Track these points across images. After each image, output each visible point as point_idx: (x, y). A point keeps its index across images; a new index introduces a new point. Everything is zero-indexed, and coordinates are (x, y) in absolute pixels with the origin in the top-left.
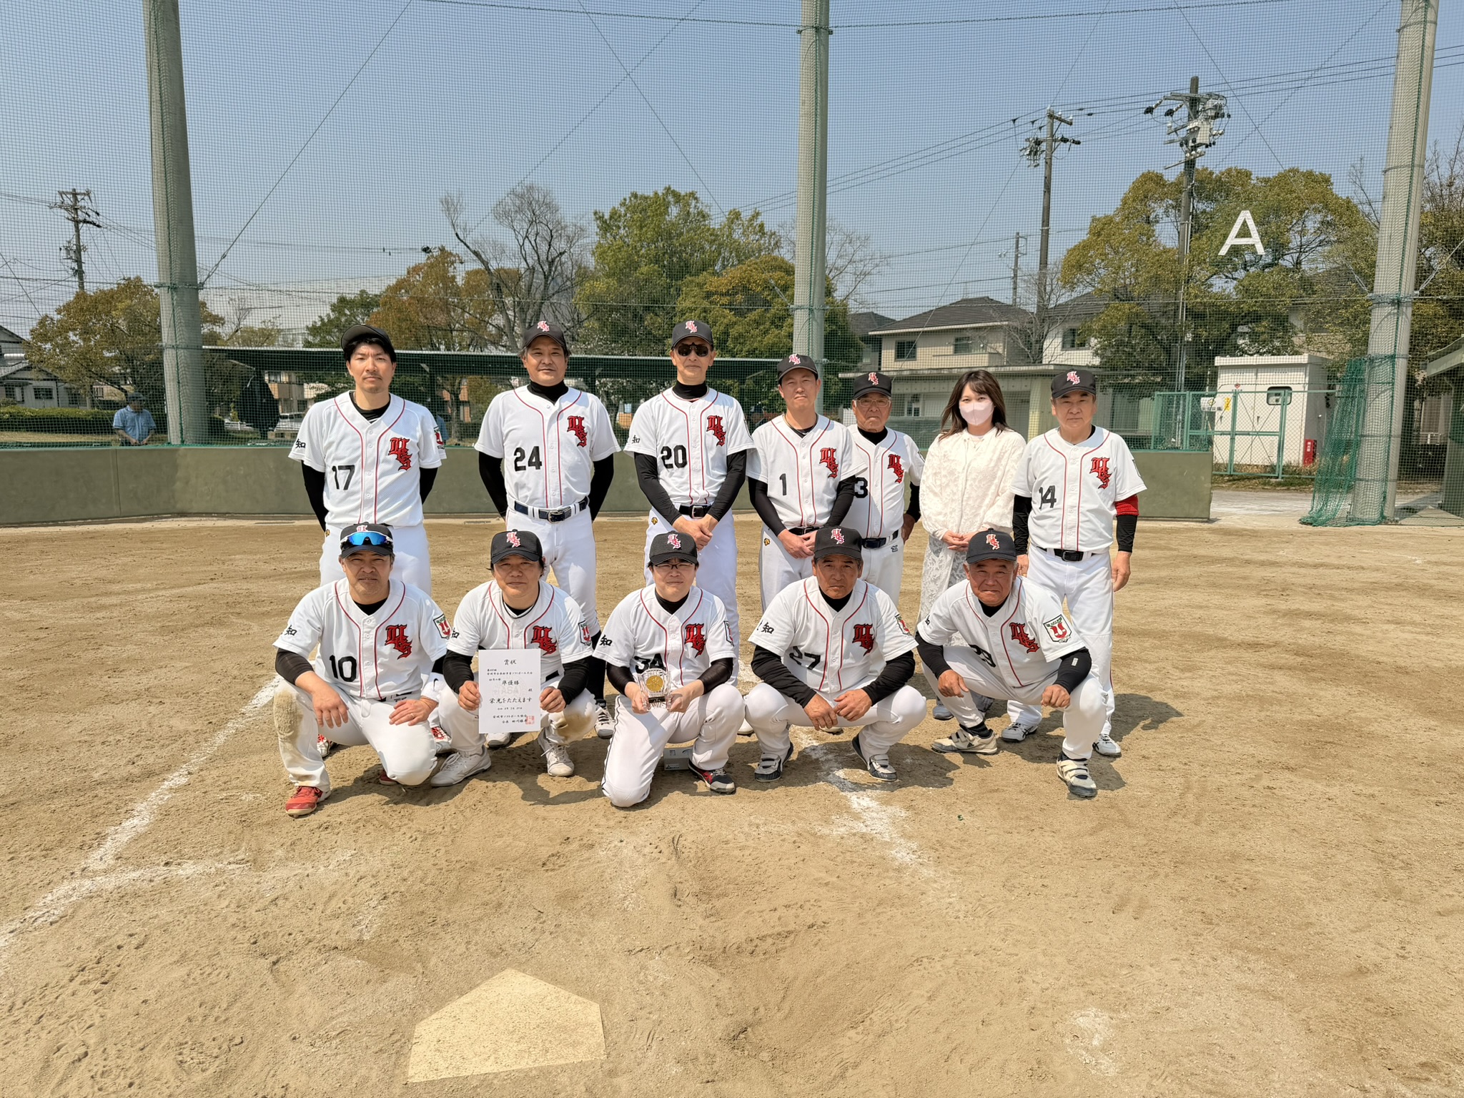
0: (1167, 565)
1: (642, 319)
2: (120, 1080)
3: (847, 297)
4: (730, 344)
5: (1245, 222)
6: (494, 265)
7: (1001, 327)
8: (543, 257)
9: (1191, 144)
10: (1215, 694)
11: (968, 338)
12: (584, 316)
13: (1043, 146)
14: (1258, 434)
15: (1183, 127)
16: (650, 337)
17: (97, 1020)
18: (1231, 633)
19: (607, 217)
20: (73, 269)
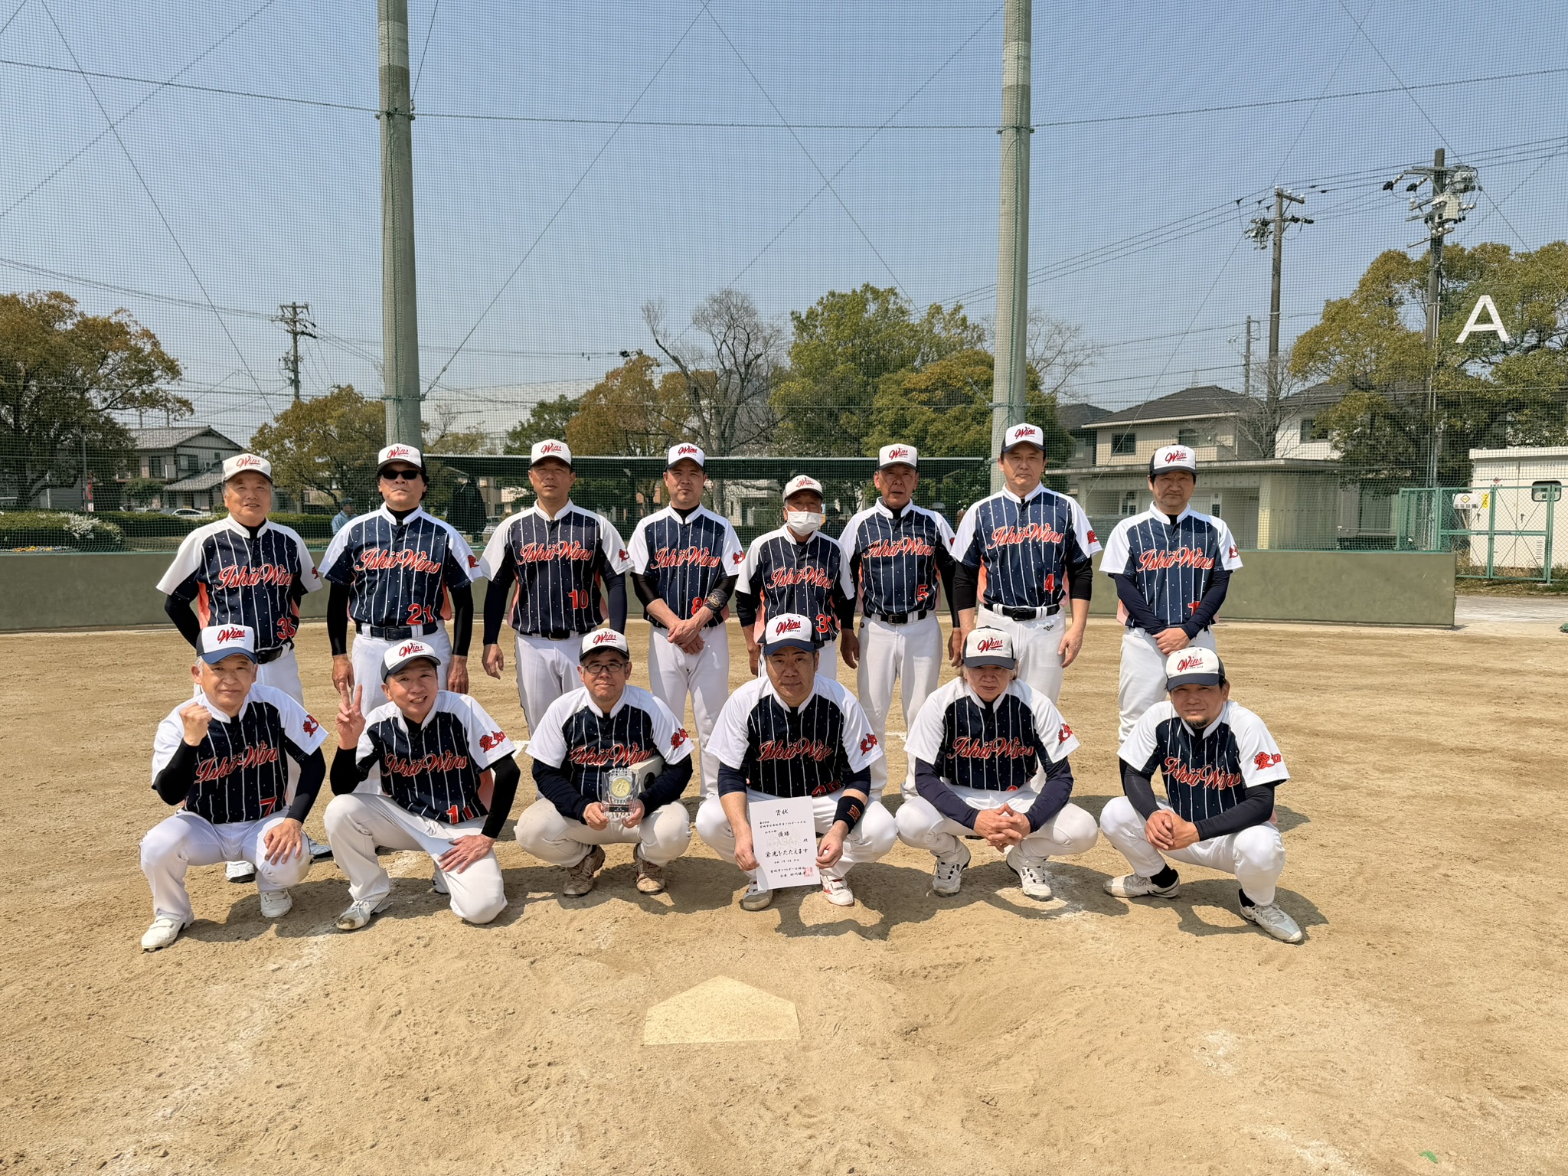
0: (1393, 672)
1: (837, 419)
2: (428, 1029)
3: (1055, 390)
4: (929, 441)
5: (1485, 306)
6: (691, 368)
7: (1226, 419)
8: (740, 359)
9: (1437, 220)
10: (1413, 793)
11: (1192, 431)
12: (779, 416)
13: (1271, 227)
14: (1521, 533)
15: (1428, 202)
16: (846, 436)
17: (404, 991)
18: (1446, 739)
19: (803, 316)
20: (290, 379)
